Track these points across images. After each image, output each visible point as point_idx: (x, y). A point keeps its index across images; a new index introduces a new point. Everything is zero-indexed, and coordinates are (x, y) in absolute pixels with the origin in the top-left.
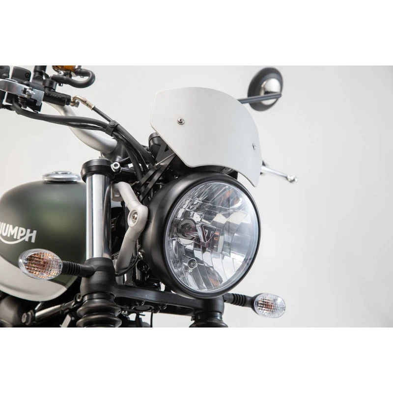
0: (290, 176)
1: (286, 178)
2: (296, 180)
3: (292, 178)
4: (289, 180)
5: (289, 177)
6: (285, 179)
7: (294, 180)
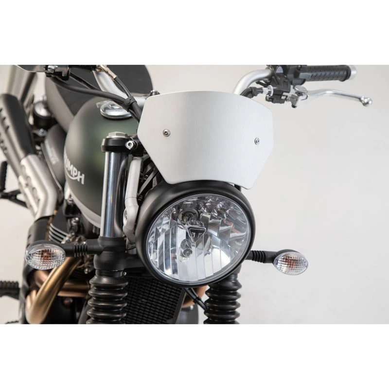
0: (365, 98)
1: (360, 99)
2: (370, 102)
3: (366, 101)
4: (363, 102)
5: (362, 99)
6: (358, 100)
7: (367, 103)
